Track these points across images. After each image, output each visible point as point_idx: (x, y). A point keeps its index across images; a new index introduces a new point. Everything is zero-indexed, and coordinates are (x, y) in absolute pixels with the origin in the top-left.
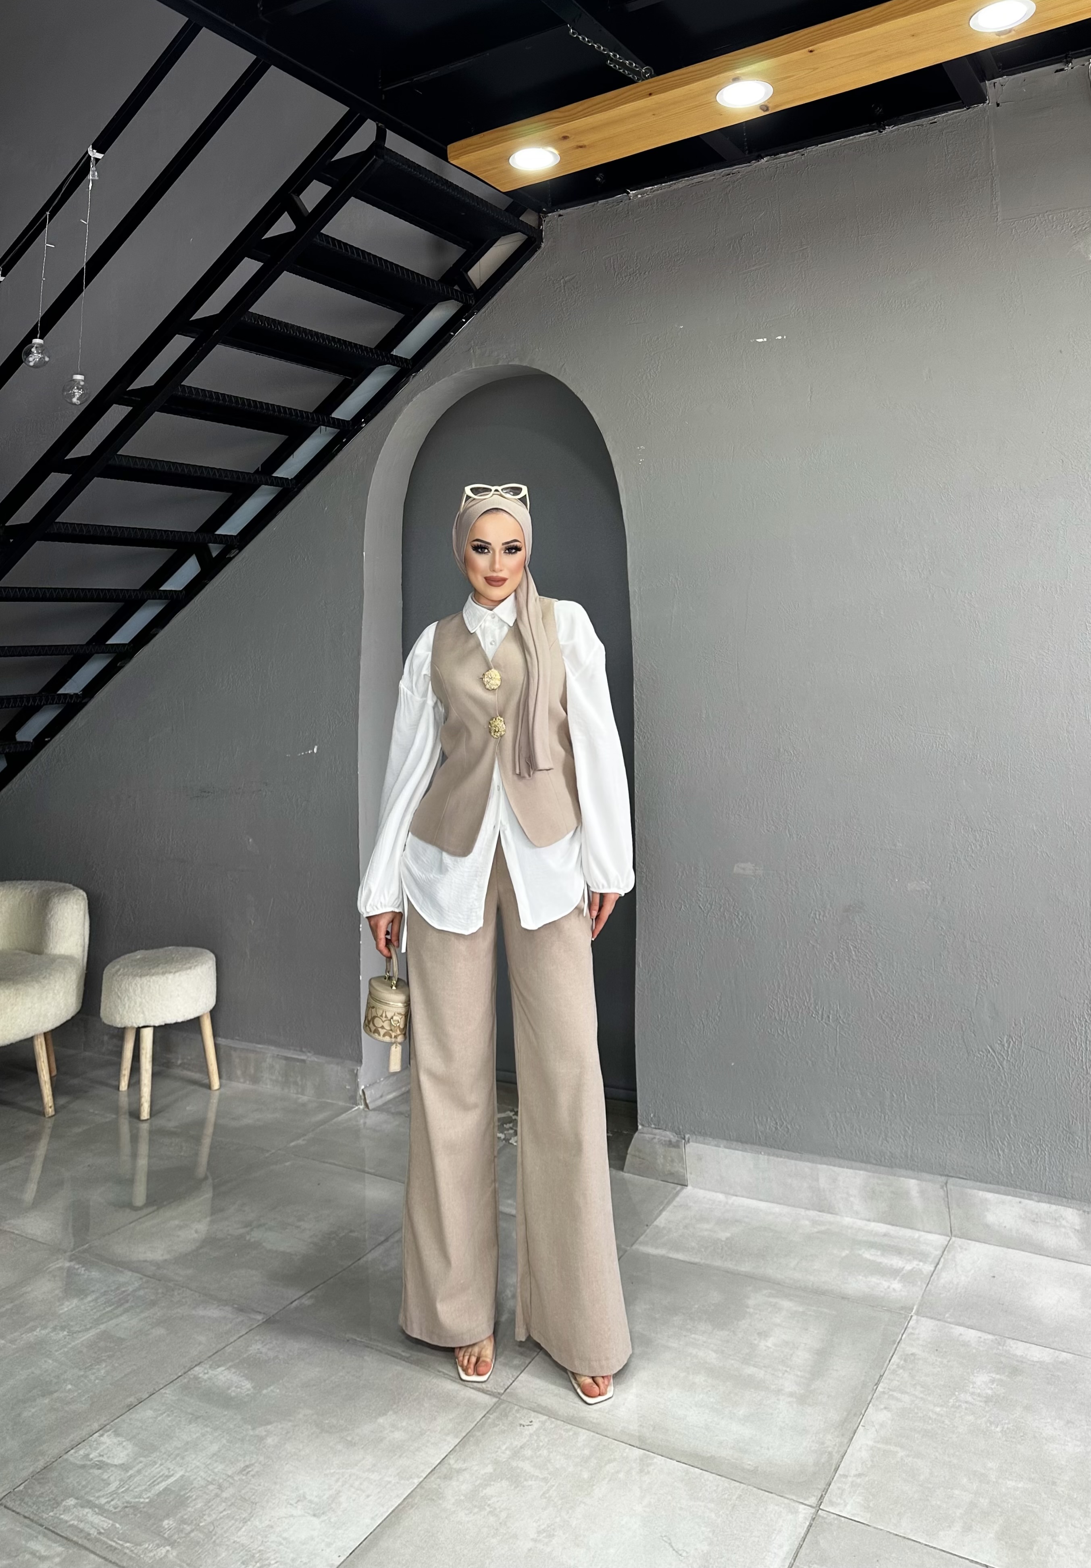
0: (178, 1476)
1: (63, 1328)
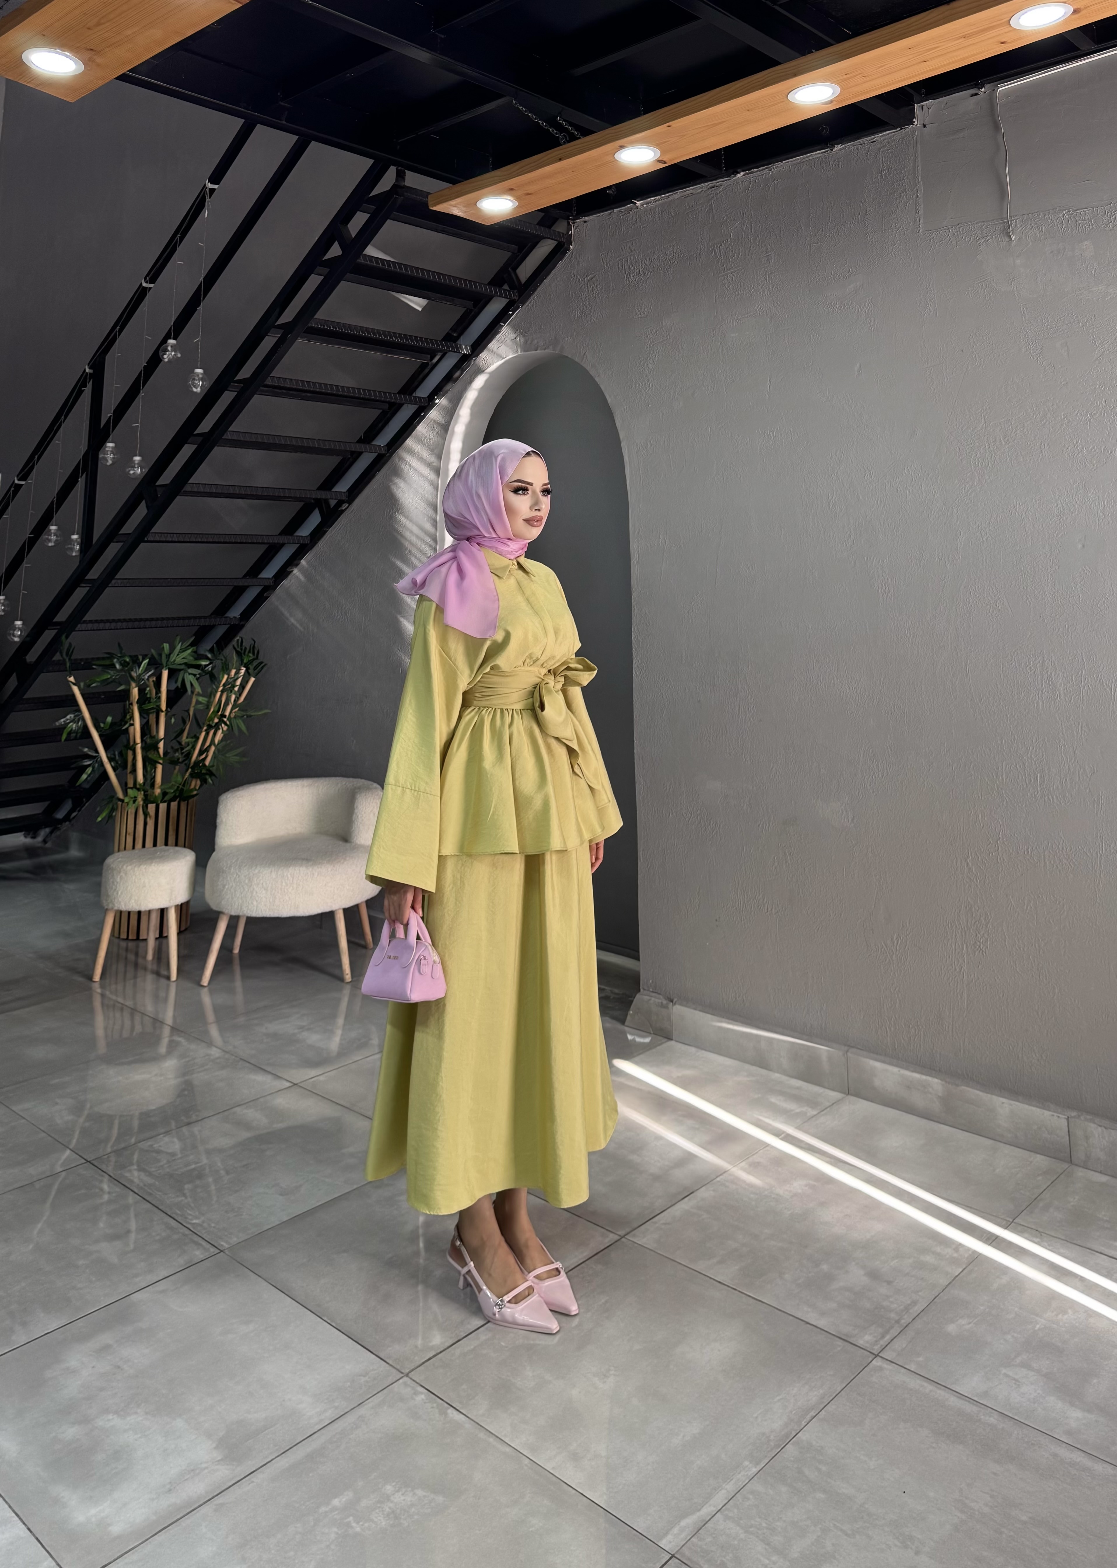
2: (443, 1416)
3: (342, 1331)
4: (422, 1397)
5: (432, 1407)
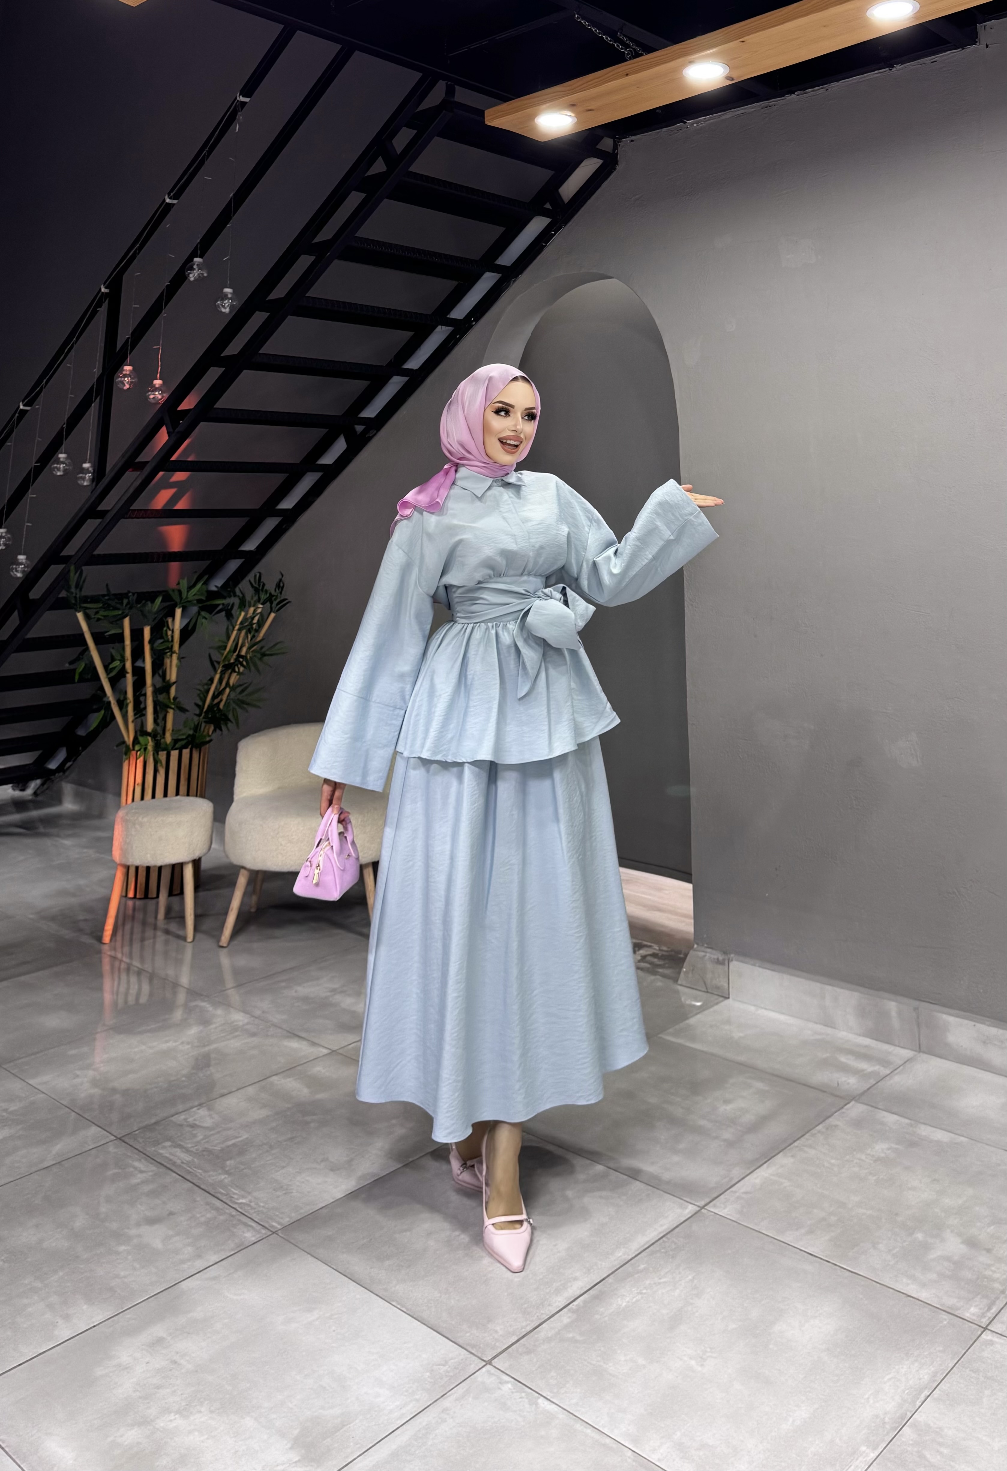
0: (245, 1137)
1: (188, 1043)
2: (534, 1406)
3: (414, 1316)
4: (508, 1386)
5: (521, 1398)
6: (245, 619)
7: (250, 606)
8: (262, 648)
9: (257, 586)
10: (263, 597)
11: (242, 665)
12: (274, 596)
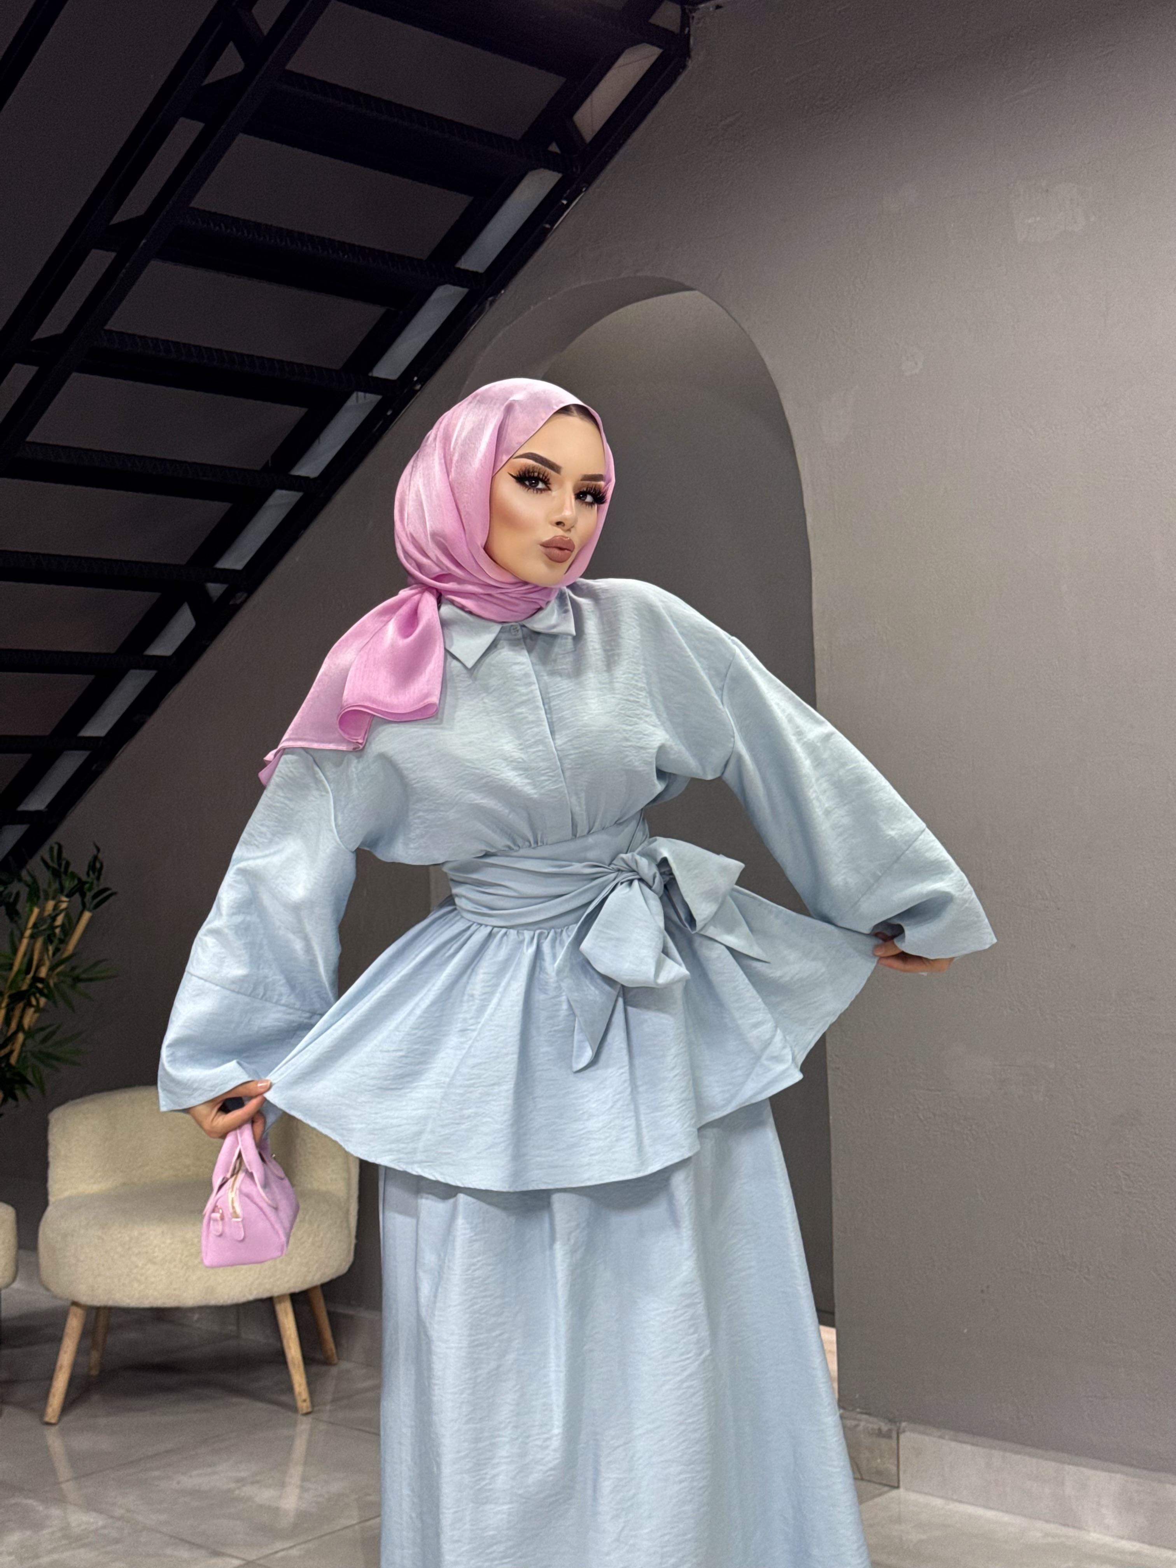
6: (40, 919)
7: (47, 899)
8: (73, 969)
9: (55, 866)
10: (68, 884)
11: (42, 994)
12: (86, 883)
